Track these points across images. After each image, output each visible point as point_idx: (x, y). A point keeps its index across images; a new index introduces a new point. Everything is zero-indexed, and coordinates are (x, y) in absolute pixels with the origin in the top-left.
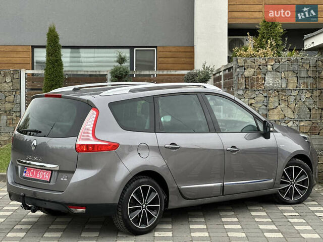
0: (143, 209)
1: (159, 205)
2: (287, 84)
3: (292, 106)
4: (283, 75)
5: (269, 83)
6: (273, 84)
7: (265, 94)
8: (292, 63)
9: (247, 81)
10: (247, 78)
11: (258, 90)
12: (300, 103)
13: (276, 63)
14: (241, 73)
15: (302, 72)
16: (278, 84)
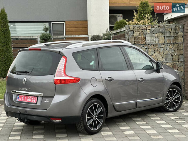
0: (94, 118)
1: (103, 116)
2: (159, 40)
3: (162, 54)
4: (156, 35)
5: (148, 40)
6: (151, 41)
7: (146, 47)
8: (161, 28)
9: (135, 39)
10: (135, 38)
11: (142, 45)
12: (166, 52)
13: (152, 28)
14: (132, 35)
15: (167, 33)
16: (154, 41)
